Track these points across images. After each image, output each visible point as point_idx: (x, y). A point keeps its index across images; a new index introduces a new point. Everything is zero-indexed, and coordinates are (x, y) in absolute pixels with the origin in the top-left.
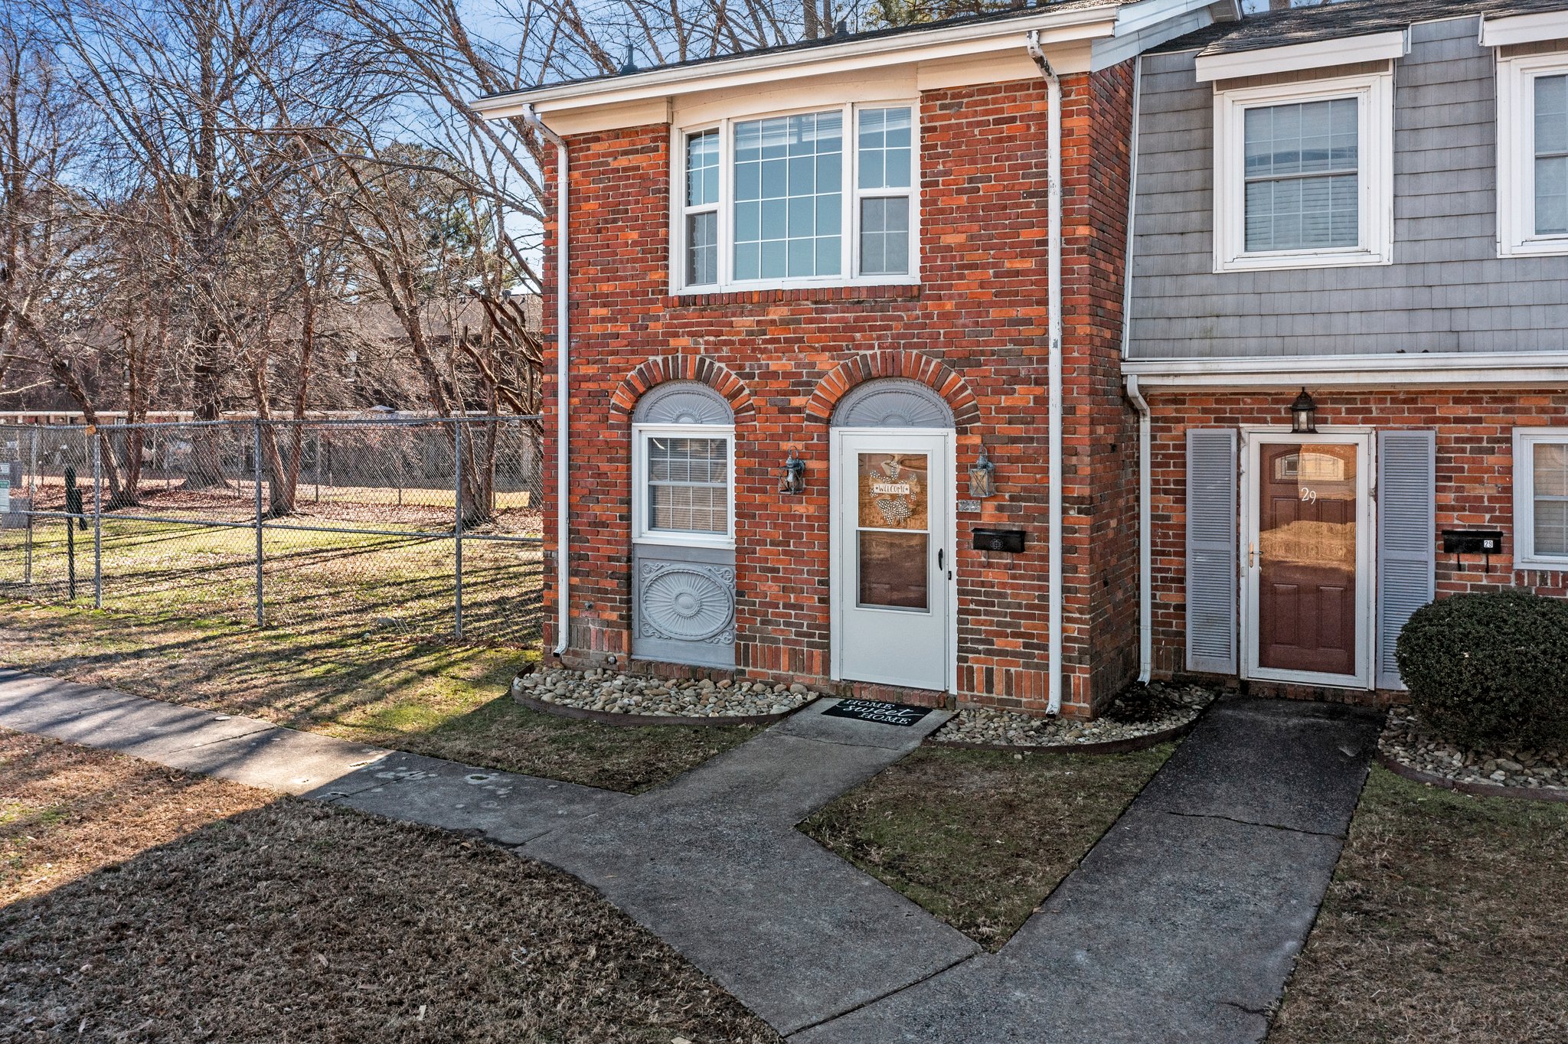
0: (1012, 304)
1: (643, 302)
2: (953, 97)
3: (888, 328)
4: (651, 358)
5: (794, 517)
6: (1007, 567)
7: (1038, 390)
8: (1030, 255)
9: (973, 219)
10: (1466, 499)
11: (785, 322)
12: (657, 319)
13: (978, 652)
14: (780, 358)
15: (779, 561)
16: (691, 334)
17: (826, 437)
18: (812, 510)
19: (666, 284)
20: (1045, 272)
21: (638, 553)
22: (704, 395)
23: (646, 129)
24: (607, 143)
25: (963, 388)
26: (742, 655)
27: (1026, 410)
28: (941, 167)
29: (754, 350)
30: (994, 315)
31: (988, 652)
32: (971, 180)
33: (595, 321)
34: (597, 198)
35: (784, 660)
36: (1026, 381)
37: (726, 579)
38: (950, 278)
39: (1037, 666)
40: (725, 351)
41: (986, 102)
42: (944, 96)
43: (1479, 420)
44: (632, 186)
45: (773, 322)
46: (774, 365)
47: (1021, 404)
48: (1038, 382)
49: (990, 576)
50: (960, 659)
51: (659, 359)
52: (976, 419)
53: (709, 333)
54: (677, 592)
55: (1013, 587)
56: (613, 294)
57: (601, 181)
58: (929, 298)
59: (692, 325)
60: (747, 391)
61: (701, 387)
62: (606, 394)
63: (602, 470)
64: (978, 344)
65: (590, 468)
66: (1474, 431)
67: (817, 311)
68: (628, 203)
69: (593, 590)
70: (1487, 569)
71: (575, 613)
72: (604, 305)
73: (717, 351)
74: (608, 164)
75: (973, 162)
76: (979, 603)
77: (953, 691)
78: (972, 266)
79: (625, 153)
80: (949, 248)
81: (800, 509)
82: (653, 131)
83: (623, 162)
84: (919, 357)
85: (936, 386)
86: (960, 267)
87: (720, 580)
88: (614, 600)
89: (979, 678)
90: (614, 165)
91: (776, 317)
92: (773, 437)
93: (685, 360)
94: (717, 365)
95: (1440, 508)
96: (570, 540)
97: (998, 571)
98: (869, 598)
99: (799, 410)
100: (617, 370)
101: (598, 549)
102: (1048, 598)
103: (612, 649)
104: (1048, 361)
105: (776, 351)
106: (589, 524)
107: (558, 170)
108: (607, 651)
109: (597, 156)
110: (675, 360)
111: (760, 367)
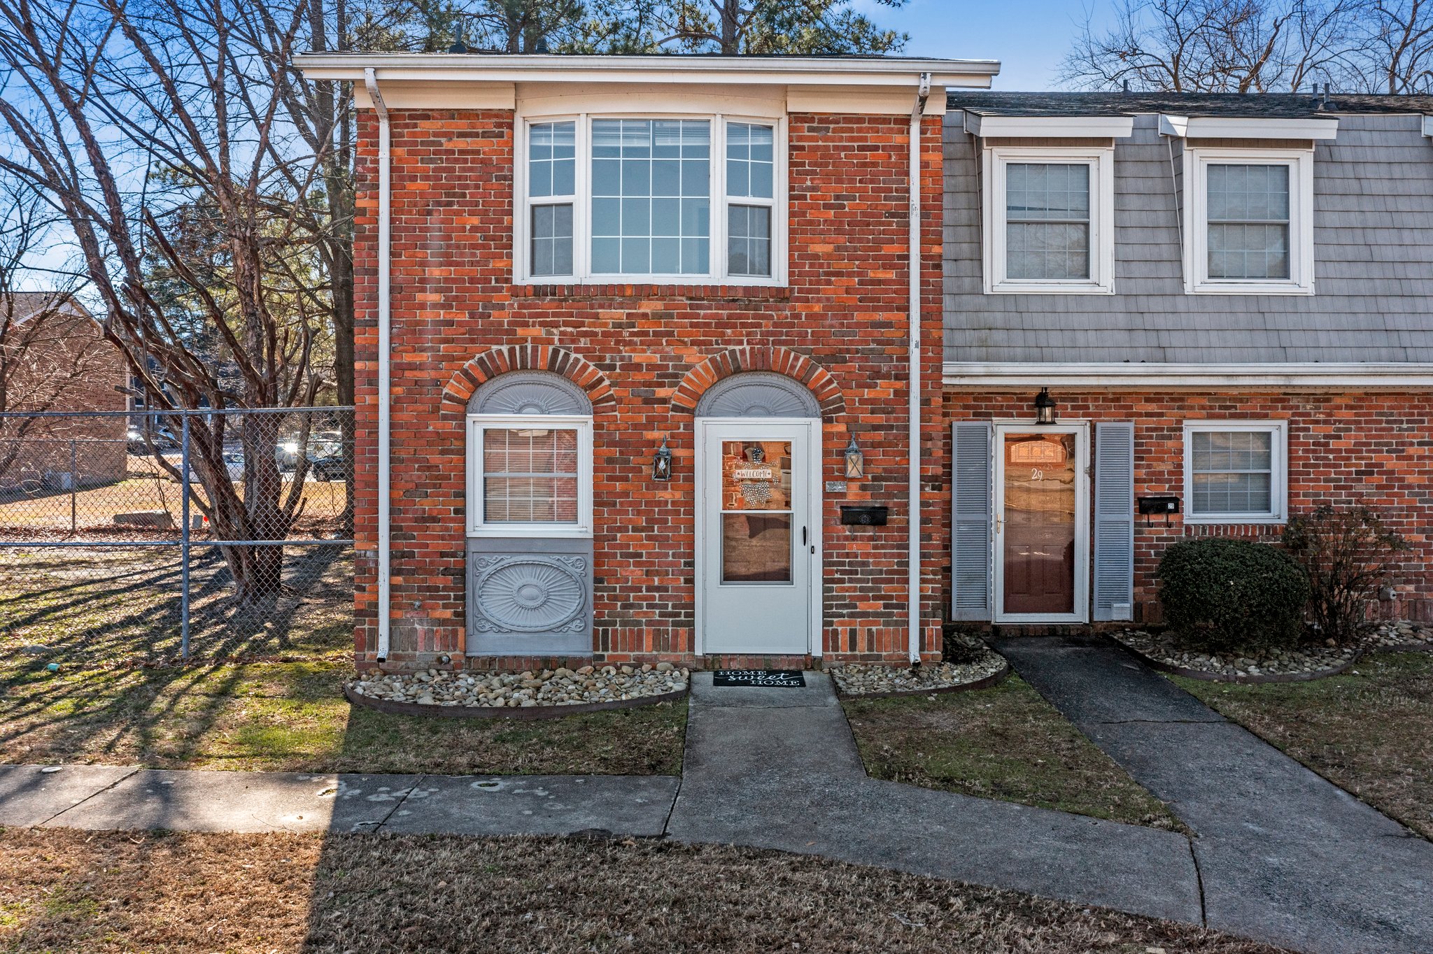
0: (875, 309)
2: (821, 121)
3: (759, 325)
4: (494, 348)
5: (659, 504)
6: (871, 538)
7: (900, 384)
8: (892, 267)
9: (839, 232)
10: (1154, 473)
11: (658, 316)
12: (502, 307)
13: (843, 616)
14: (644, 351)
15: (642, 546)
16: (542, 324)
17: (690, 427)
18: (679, 496)
19: (510, 272)
20: (906, 284)
21: (472, 547)
22: (552, 386)
23: (488, 114)
24: (440, 123)
25: (830, 382)
26: (601, 640)
27: (887, 402)
28: (809, 183)
29: (617, 343)
30: (858, 316)
31: (852, 615)
32: (837, 198)
33: (423, 306)
34: (427, 178)
35: (647, 641)
36: (887, 376)
37: (580, 567)
38: (818, 283)
39: (896, 623)
41: (851, 130)
42: (812, 120)
43: (1161, 415)
44: (471, 169)
45: (645, 316)
46: (636, 358)
47: (883, 396)
48: (897, 378)
49: (855, 547)
50: (825, 624)
51: (505, 349)
52: (841, 409)
53: (566, 324)
54: (520, 583)
55: (875, 556)
56: (446, 280)
57: (432, 161)
58: (798, 300)
59: (546, 315)
60: (607, 382)
61: (550, 378)
62: (437, 383)
63: (432, 463)
64: (843, 342)
65: (417, 461)
66: (1159, 422)
67: (691, 307)
68: (467, 187)
69: (420, 589)
70: (1169, 525)
71: (399, 614)
73: (573, 341)
74: (441, 144)
75: (839, 181)
76: (843, 572)
77: (817, 652)
78: (838, 274)
79: (461, 135)
80: (816, 256)
81: (666, 495)
82: (497, 116)
83: (462, 144)
84: (787, 354)
85: (803, 381)
86: (830, 274)
87: (570, 569)
88: (448, 597)
89: (843, 639)
90: (448, 145)
91: (648, 311)
92: (636, 426)
93: (535, 350)
94: (573, 356)
95: (1136, 481)
96: (392, 538)
97: (861, 543)
98: (728, 577)
99: (664, 401)
100: (451, 359)
101: (427, 546)
102: (907, 564)
103: (446, 647)
104: (907, 359)
105: (642, 343)
106: (416, 520)
107: (377, 144)
108: (437, 650)
109: (427, 134)
110: (523, 349)
111: (622, 359)
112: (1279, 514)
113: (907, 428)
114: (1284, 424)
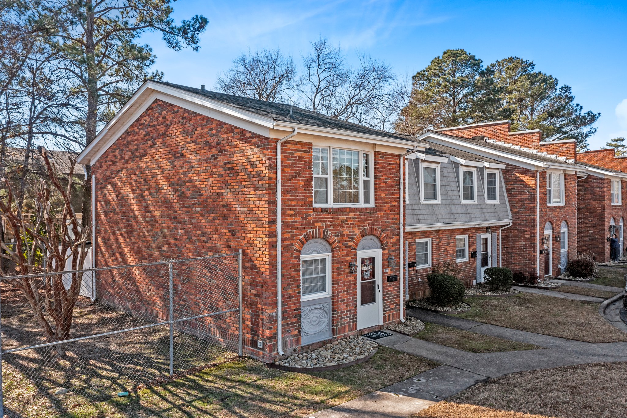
0: (393, 214)
1: (306, 209)
3: (371, 220)
4: (309, 230)
5: (349, 281)
6: (393, 285)
7: (398, 237)
8: (397, 201)
9: (386, 190)
10: (411, 256)
11: (353, 218)
12: (310, 215)
13: (387, 311)
14: (346, 230)
15: (345, 297)
16: (321, 221)
17: (355, 254)
18: (353, 278)
19: (312, 202)
20: (399, 206)
21: (302, 306)
22: (321, 243)
23: (306, 144)
24: (294, 146)
25: (384, 237)
26: (334, 332)
27: (395, 243)
28: (380, 174)
29: (341, 227)
30: (391, 216)
31: (389, 310)
32: (386, 179)
33: (289, 216)
34: (290, 166)
35: (347, 329)
36: (395, 235)
37: (328, 307)
38: (383, 206)
39: (398, 310)
40: (332, 228)
41: (388, 158)
42: (381, 154)
43: (413, 238)
44: (302, 164)
45: (350, 218)
46: (345, 232)
47: (395, 241)
48: (398, 234)
49: (390, 289)
50: (384, 314)
51: (311, 231)
52: (386, 246)
53: (329, 221)
54: (312, 316)
55: (394, 290)
56: (295, 206)
57: (291, 160)
58: (378, 211)
59: (323, 218)
60: (337, 241)
61: (322, 241)
62: (293, 245)
63: (292, 275)
64: (388, 225)
65: (288, 275)
67: (360, 215)
68: (300, 170)
69: (288, 324)
70: (414, 270)
71: (284, 335)
72: (293, 209)
73: (329, 227)
74: (293, 154)
75: (386, 174)
76: (387, 297)
77: (381, 323)
78: (386, 203)
79: (299, 151)
80: (382, 198)
81: (351, 278)
82: (308, 145)
83: (299, 154)
84: (376, 229)
85: (379, 238)
86: (384, 203)
87: (325, 308)
88: (296, 326)
89: (387, 318)
90: (295, 155)
92: (343, 256)
93: (319, 231)
94: (329, 232)
95: (409, 258)
96: (282, 306)
98: (363, 303)
99: (350, 246)
100: (297, 235)
101: (290, 307)
102: (399, 292)
103: (296, 345)
104: (399, 229)
105: (346, 227)
106: (287, 298)
107: (276, 152)
108: (294, 347)
109: (289, 149)
110: (316, 230)
111: (341, 233)
112: (429, 265)
113: (399, 250)
114: (430, 239)
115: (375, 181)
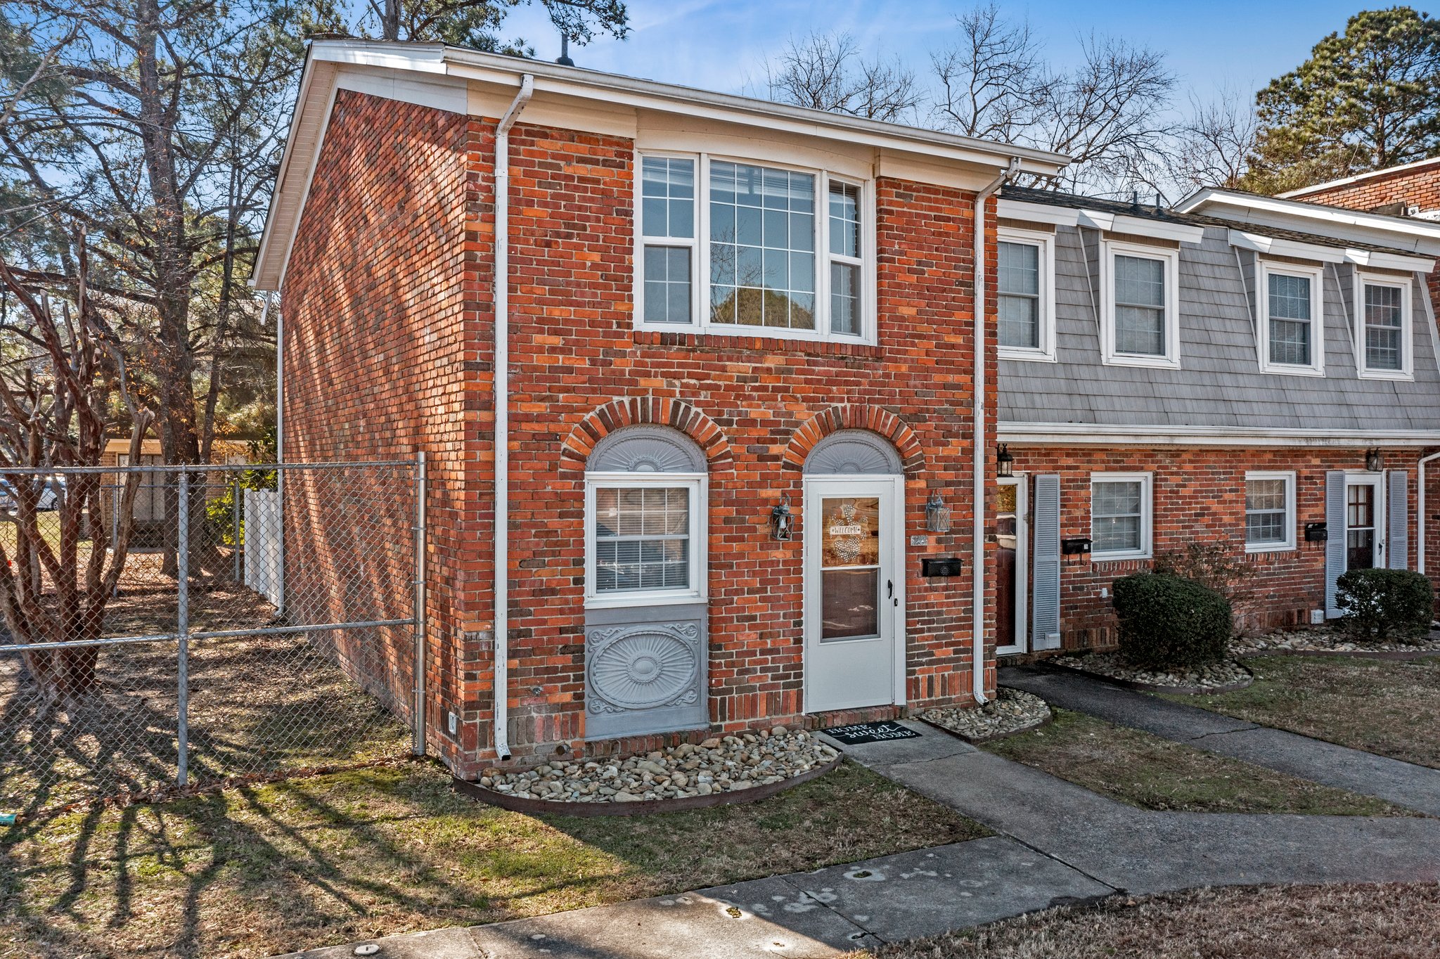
0: (949, 371)
1: (606, 335)
2: (906, 188)
3: (858, 384)
4: (616, 399)
5: (772, 563)
6: (946, 588)
7: (967, 442)
8: (961, 332)
9: (920, 296)
10: (1071, 519)
11: (780, 371)
12: (623, 354)
13: (921, 664)
14: (759, 406)
15: (757, 608)
16: (664, 375)
17: (798, 484)
18: (789, 555)
19: (630, 316)
20: (973, 349)
21: (589, 620)
22: (670, 442)
23: (608, 140)
24: (560, 143)
25: (913, 440)
26: (718, 710)
27: (956, 459)
28: (897, 247)
29: (737, 397)
30: (937, 378)
31: (930, 663)
32: (919, 263)
33: (540, 350)
34: (546, 205)
35: (762, 706)
36: (956, 436)
37: (697, 635)
38: (905, 344)
39: (964, 667)
40: (704, 396)
41: (929, 200)
42: (899, 186)
43: (1077, 468)
44: (592, 200)
45: (769, 370)
46: (754, 413)
47: (953, 454)
48: (964, 436)
49: (933, 598)
50: (909, 673)
51: (626, 400)
52: (921, 466)
53: (690, 376)
54: (634, 656)
55: (948, 605)
56: (566, 321)
57: (550, 186)
58: (889, 360)
59: (671, 365)
60: (724, 438)
61: (670, 434)
62: (555, 437)
63: (551, 528)
64: (926, 403)
65: (534, 526)
66: (1075, 474)
67: (809, 363)
68: (587, 219)
69: (537, 672)
70: (1081, 563)
71: (517, 703)
72: (556, 332)
73: (694, 394)
74: (560, 169)
75: (921, 248)
76: (924, 622)
77: (901, 700)
78: (920, 337)
79: (582, 160)
80: (902, 319)
81: (779, 555)
82: (618, 144)
83: (581, 170)
84: (880, 413)
85: (891, 440)
86: (913, 336)
87: (685, 637)
88: (567, 679)
89: (923, 686)
90: (566, 170)
91: (772, 366)
92: (751, 484)
93: (656, 402)
94: (694, 409)
95: (1062, 525)
96: (510, 614)
97: (938, 593)
98: (827, 634)
99: (776, 458)
100: (570, 410)
101: (544, 622)
102: (972, 611)
103: (564, 735)
104: (972, 419)
105: (760, 398)
106: (534, 593)
107: (493, 160)
108: (557, 740)
109: (543, 154)
110: (644, 401)
111: (739, 414)
112: (1146, 551)
113: (972, 484)
114: (1150, 475)
115: (880, 268)
